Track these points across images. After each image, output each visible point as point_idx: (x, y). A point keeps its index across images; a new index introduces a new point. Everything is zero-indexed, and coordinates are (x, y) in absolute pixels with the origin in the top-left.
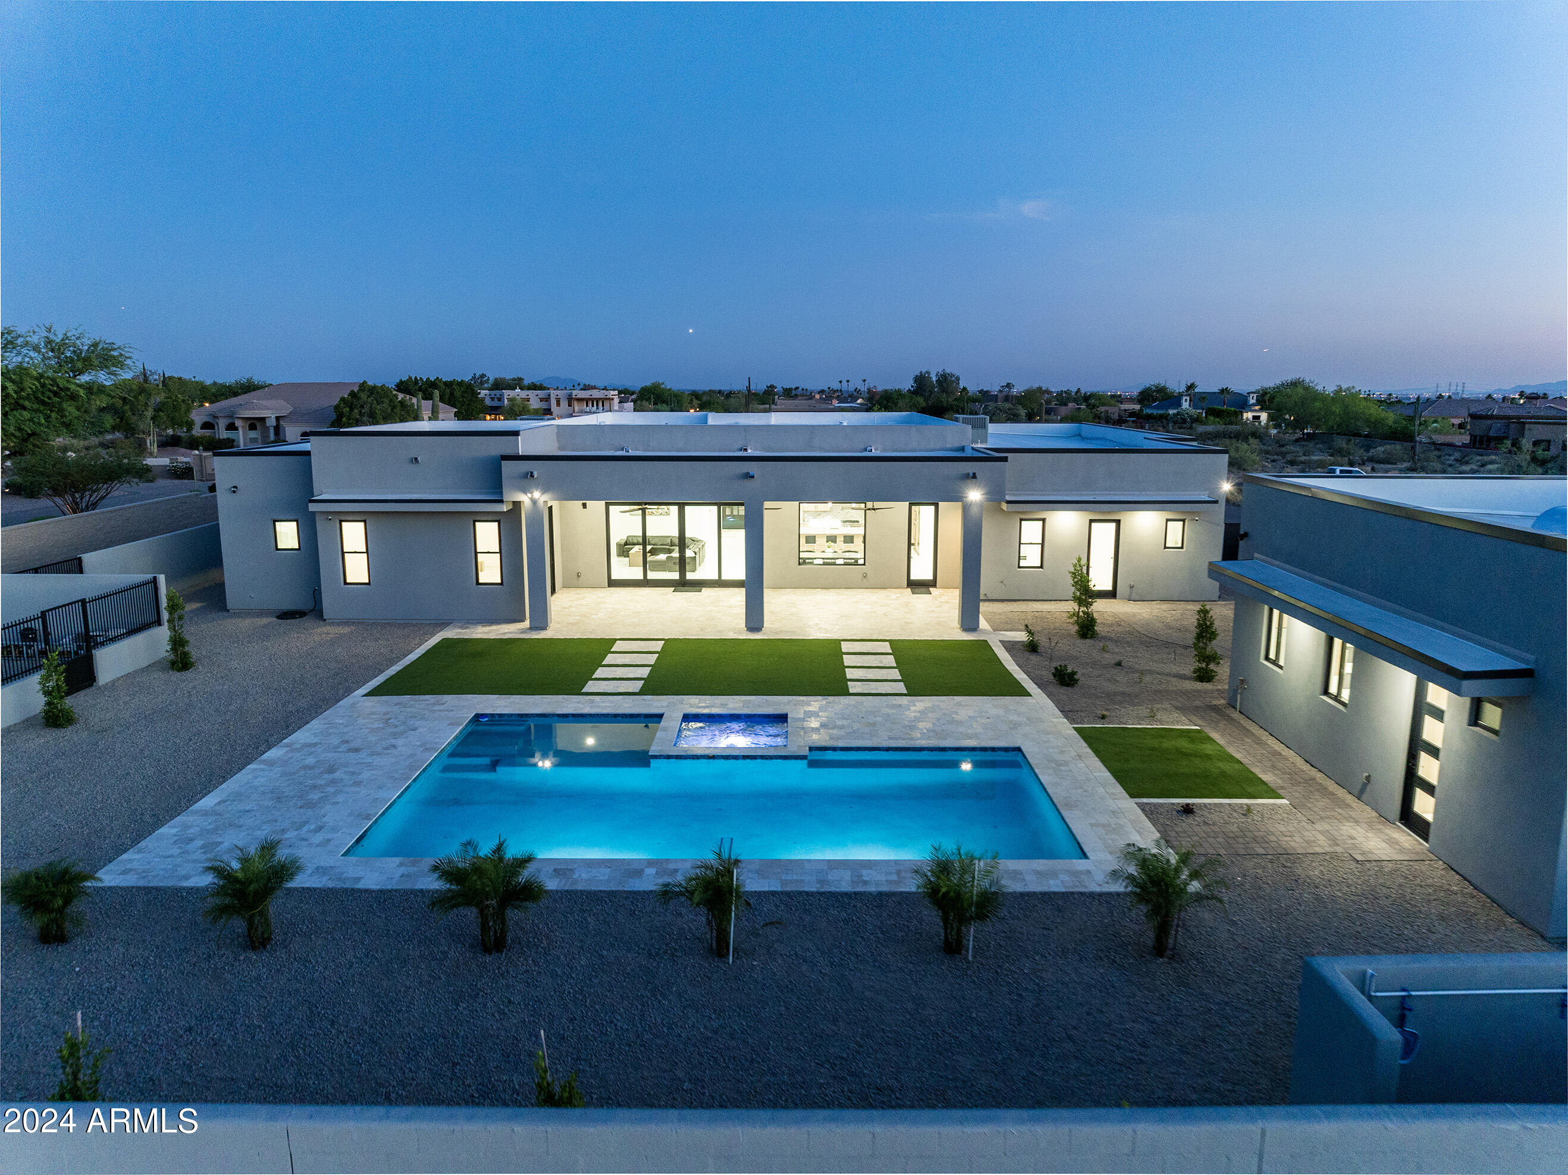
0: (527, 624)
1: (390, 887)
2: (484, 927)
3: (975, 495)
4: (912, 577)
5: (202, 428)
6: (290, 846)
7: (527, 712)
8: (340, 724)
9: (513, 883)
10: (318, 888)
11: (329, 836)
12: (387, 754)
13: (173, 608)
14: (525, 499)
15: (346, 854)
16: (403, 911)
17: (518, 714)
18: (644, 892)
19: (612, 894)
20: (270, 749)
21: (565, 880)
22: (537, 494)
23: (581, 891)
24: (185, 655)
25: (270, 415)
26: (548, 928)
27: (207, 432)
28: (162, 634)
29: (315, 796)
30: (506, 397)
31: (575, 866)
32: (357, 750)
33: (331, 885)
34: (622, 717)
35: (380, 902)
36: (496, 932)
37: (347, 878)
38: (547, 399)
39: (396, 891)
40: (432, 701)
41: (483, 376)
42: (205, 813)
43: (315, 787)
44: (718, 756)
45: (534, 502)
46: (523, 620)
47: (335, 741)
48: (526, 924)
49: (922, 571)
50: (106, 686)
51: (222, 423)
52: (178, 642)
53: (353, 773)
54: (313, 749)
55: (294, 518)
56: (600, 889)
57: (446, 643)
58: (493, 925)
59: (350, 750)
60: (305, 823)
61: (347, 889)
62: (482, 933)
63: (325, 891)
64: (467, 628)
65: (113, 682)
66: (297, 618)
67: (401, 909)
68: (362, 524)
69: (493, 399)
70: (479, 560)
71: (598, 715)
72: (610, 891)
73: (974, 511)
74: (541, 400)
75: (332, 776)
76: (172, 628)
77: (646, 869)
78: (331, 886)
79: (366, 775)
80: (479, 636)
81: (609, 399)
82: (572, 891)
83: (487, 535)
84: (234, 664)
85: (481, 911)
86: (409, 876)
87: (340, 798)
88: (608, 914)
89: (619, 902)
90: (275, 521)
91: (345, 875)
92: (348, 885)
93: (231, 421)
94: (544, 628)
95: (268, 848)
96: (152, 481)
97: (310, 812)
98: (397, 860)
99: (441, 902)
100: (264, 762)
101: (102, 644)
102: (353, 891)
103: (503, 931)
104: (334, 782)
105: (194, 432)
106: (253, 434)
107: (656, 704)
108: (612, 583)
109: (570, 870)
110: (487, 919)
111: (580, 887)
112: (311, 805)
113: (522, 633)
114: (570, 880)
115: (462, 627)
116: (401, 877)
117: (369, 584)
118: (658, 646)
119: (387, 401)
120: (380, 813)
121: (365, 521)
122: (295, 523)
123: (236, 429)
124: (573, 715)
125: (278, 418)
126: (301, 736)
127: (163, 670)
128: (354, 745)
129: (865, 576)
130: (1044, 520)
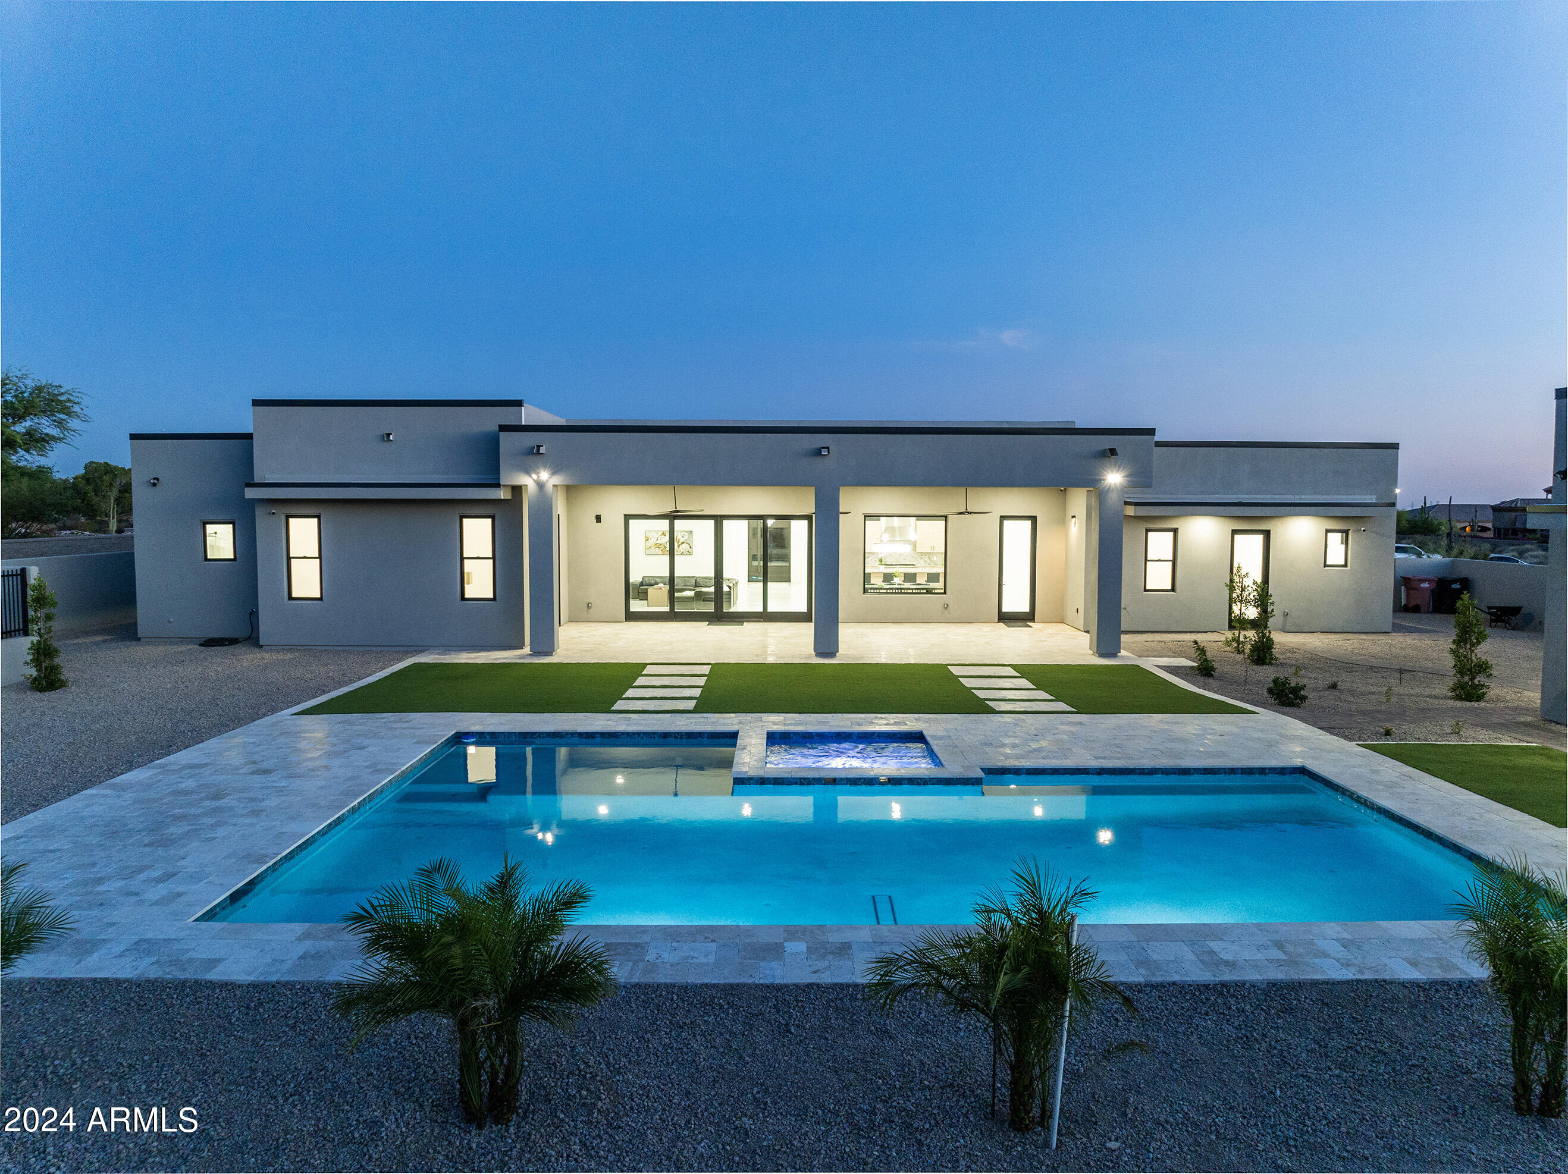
0: (527, 650)
1: (274, 979)
2: (468, 1063)
3: (1114, 478)
4: (1005, 609)
6: (101, 904)
7: (534, 730)
8: (250, 743)
9: (537, 956)
10: (126, 981)
11: (180, 889)
12: (312, 776)
14: (528, 481)
16: (293, 1027)
17: (519, 733)
18: (796, 985)
19: (731, 990)
20: (130, 770)
21: (631, 964)
22: (544, 475)
23: (666, 985)
24: (53, 671)
26: (608, 1064)
29: (175, 830)
31: (646, 938)
32: (265, 772)
33: (154, 973)
34: (676, 737)
35: (248, 1008)
36: (494, 1073)
37: (190, 961)
39: (285, 985)
40: (393, 719)
43: (182, 818)
44: (841, 779)
45: (541, 485)
46: (521, 646)
48: (559, 1055)
49: (1016, 601)
52: (45, 654)
53: (252, 800)
54: (197, 771)
55: (228, 518)
56: (706, 980)
57: (419, 667)
58: (488, 1058)
59: (256, 772)
60: (141, 870)
61: (183, 983)
62: (462, 1074)
63: (139, 986)
64: (446, 654)
66: (226, 645)
67: (291, 1022)
68: (314, 521)
70: (466, 570)
71: (639, 734)
72: (725, 985)
73: (1113, 499)
75: (217, 803)
76: (40, 637)
77: (786, 944)
78: (152, 976)
79: (272, 802)
80: (463, 661)
82: (648, 986)
83: (477, 535)
85: (463, 1024)
86: (318, 956)
87: (220, 833)
88: (733, 1034)
89: (749, 1006)
90: (205, 523)
91: (190, 955)
92: (189, 974)
94: (549, 653)
97: (160, 852)
98: (299, 928)
100: (114, 787)
102: (198, 984)
103: (509, 1072)
104: (216, 811)
107: (721, 721)
108: (634, 616)
109: (637, 945)
110: (474, 1043)
111: (662, 979)
112: (166, 843)
113: (519, 658)
114: (641, 965)
115: (439, 654)
116: (301, 958)
117: (321, 599)
118: (706, 669)
120: (284, 854)
121: (318, 517)
122: (231, 525)
124: (603, 735)
126: (183, 757)
127: (16, 689)
128: (265, 765)
129: (946, 607)
130: (1175, 531)
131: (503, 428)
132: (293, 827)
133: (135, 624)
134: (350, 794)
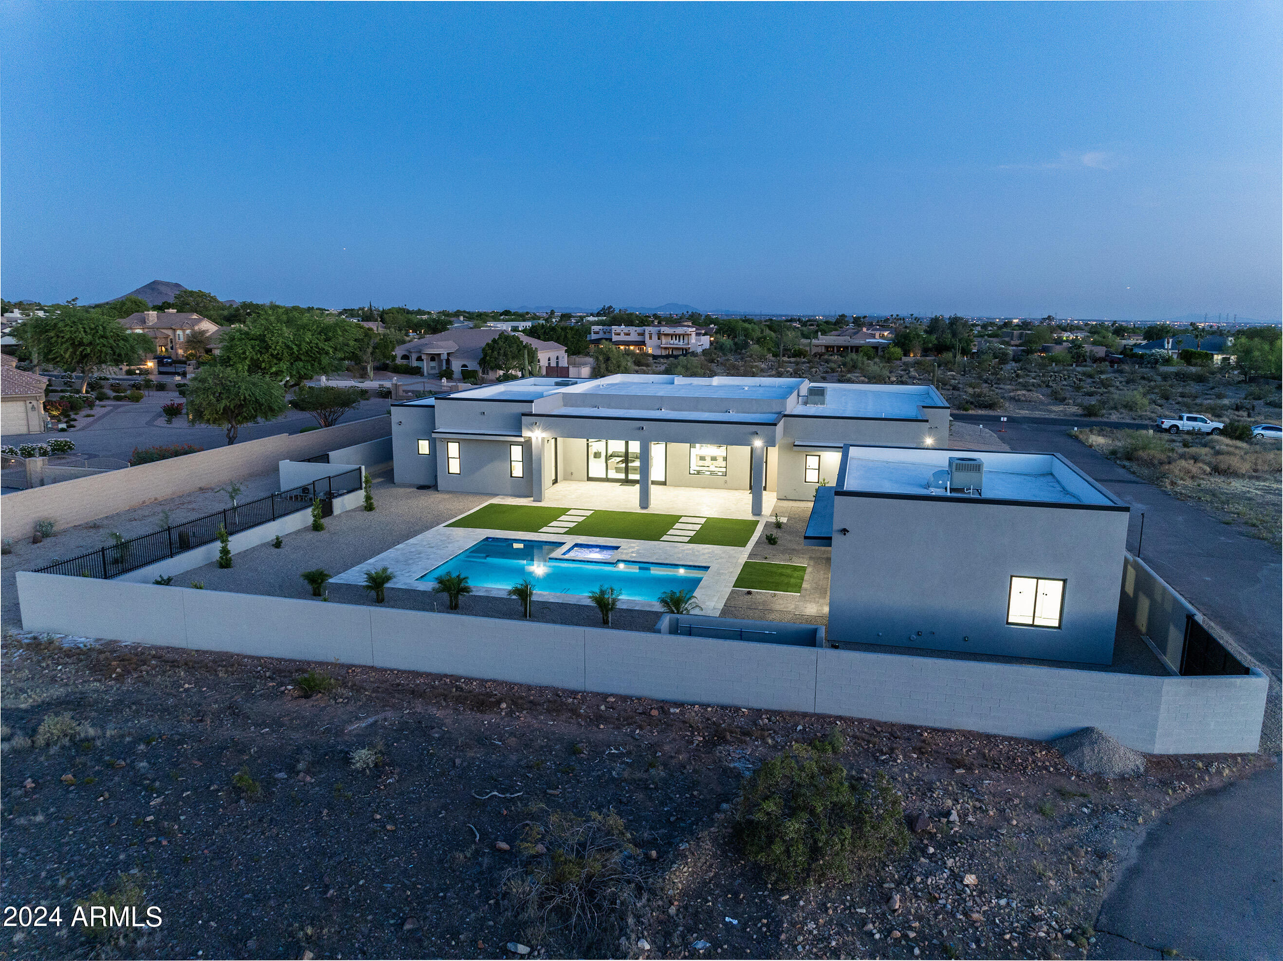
0: (532, 500)
2: (451, 601)
3: (758, 443)
5: (402, 358)
8: (430, 537)
11: (412, 574)
12: (442, 549)
13: (367, 482)
14: (533, 435)
15: (417, 580)
16: (429, 597)
20: (398, 544)
22: (539, 433)
24: (371, 504)
25: (444, 352)
27: (405, 362)
28: (362, 493)
29: (411, 562)
30: (613, 331)
33: (408, 588)
35: (422, 594)
36: (454, 602)
38: (642, 334)
40: (470, 531)
41: (610, 307)
42: (370, 564)
43: (412, 558)
45: (538, 437)
46: (530, 497)
47: (425, 543)
50: (337, 516)
51: (414, 356)
52: (368, 498)
53: (428, 555)
55: (426, 439)
57: (492, 506)
58: (453, 600)
59: (430, 547)
60: (403, 570)
61: (413, 590)
63: (405, 590)
64: (502, 499)
65: (340, 514)
66: (425, 489)
68: (458, 445)
69: (605, 333)
70: (513, 466)
73: (759, 452)
74: (639, 334)
76: (366, 491)
79: (432, 556)
81: (688, 335)
83: (517, 452)
84: (392, 509)
85: (450, 594)
87: (420, 563)
90: (418, 440)
91: (413, 586)
93: (419, 355)
94: (540, 501)
95: (385, 570)
96: (367, 399)
98: (433, 583)
99: (436, 591)
101: (336, 497)
102: (415, 590)
103: (457, 603)
104: (420, 557)
105: (397, 362)
106: (433, 364)
107: (566, 538)
108: (589, 479)
109: (491, 590)
110: (451, 597)
111: (491, 596)
112: (407, 565)
113: (529, 503)
117: (460, 474)
119: (515, 346)
121: (459, 443)
122: (427, 442)
123: (423, 360)
125: (448, 354)
126: (412, 541)
127: (362, 510)
128: (432, 545)
129: (726, 482)
130: (819, 456)
131: (524, 415)
132: (436, 563)
133: (393, 470)
134: (451, 555)
